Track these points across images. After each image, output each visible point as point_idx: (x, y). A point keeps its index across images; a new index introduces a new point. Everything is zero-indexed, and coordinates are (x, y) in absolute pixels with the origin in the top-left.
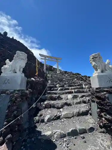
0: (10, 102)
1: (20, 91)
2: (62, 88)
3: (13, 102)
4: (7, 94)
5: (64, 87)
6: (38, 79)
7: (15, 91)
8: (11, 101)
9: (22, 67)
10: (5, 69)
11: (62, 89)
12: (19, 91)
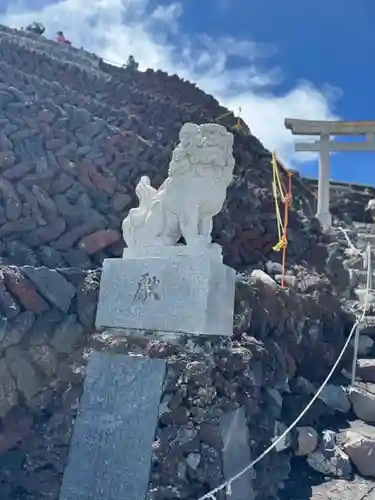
0: (168, 398)
1: (209, 344)
3: (179, 399)
4: (154, 354)
6: (291, 279)
7: (184, 339)
8: (170, 391)
10: (138, 226)
12: (201, 340)
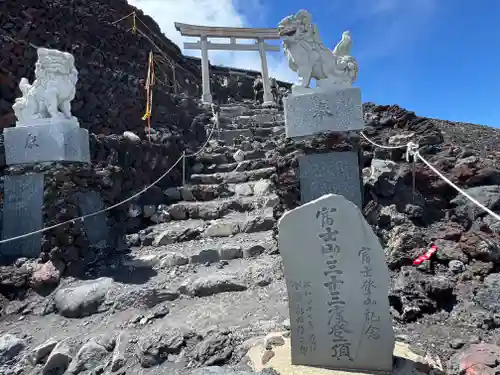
0: (47, 189)
2: (248, 161)
5: (264, 157)
7: (55, 163)
8: (48, 185)
9: (67, 99)
11: (250, 165)
